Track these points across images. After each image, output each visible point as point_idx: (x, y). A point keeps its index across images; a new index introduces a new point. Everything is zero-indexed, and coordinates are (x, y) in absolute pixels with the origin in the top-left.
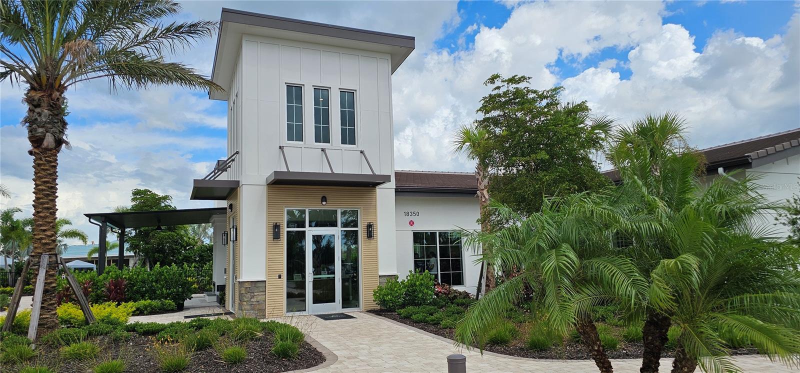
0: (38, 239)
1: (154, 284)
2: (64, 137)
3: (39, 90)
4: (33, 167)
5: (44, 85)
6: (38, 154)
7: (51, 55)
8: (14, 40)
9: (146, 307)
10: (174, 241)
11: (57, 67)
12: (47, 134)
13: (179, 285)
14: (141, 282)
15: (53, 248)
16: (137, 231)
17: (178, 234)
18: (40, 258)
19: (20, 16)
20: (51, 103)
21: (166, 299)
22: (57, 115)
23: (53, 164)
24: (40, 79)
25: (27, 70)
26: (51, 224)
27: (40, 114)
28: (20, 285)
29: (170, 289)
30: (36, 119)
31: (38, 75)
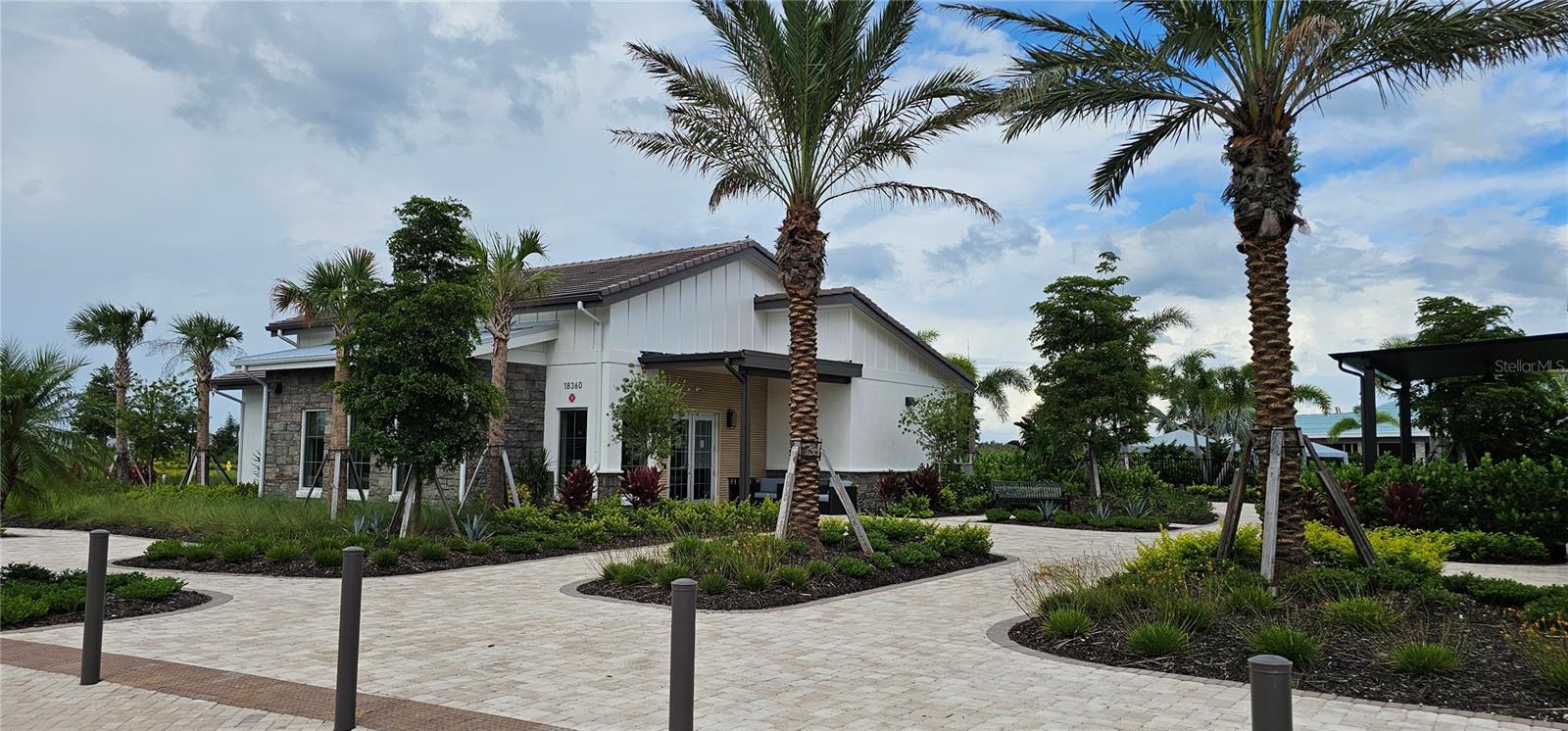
0: (1263, 402)
1: (1489, 498)
2: (1296, 212)
3: (1248, 134)
4: (1246, 273)
5: (1255, 123)
6: (1254, 248)
7: (1263, 64)
8: (1202, 57)
9: (1474, 545)
10: (1524, 408)
11: (1275, 85)
12: (1267, 210)
13: (1553, 504)
14: (1458, 491)
15: (1290, 418)
16: (1434, 385)
17: (1532, 391)
18: (1269, 435)
19: (1211, 9)
20: (1270, 154)
21: (1521, 532)
22: (1281, 173)
23: (1278, 264)
24: (1248, 113)
25: (1227, 103)
26: (1284, 375)
27: (1251, 177)
28: (1239, 481)
29: (1528, 512)
30: (1246, 188)
31: (1245, 105)
